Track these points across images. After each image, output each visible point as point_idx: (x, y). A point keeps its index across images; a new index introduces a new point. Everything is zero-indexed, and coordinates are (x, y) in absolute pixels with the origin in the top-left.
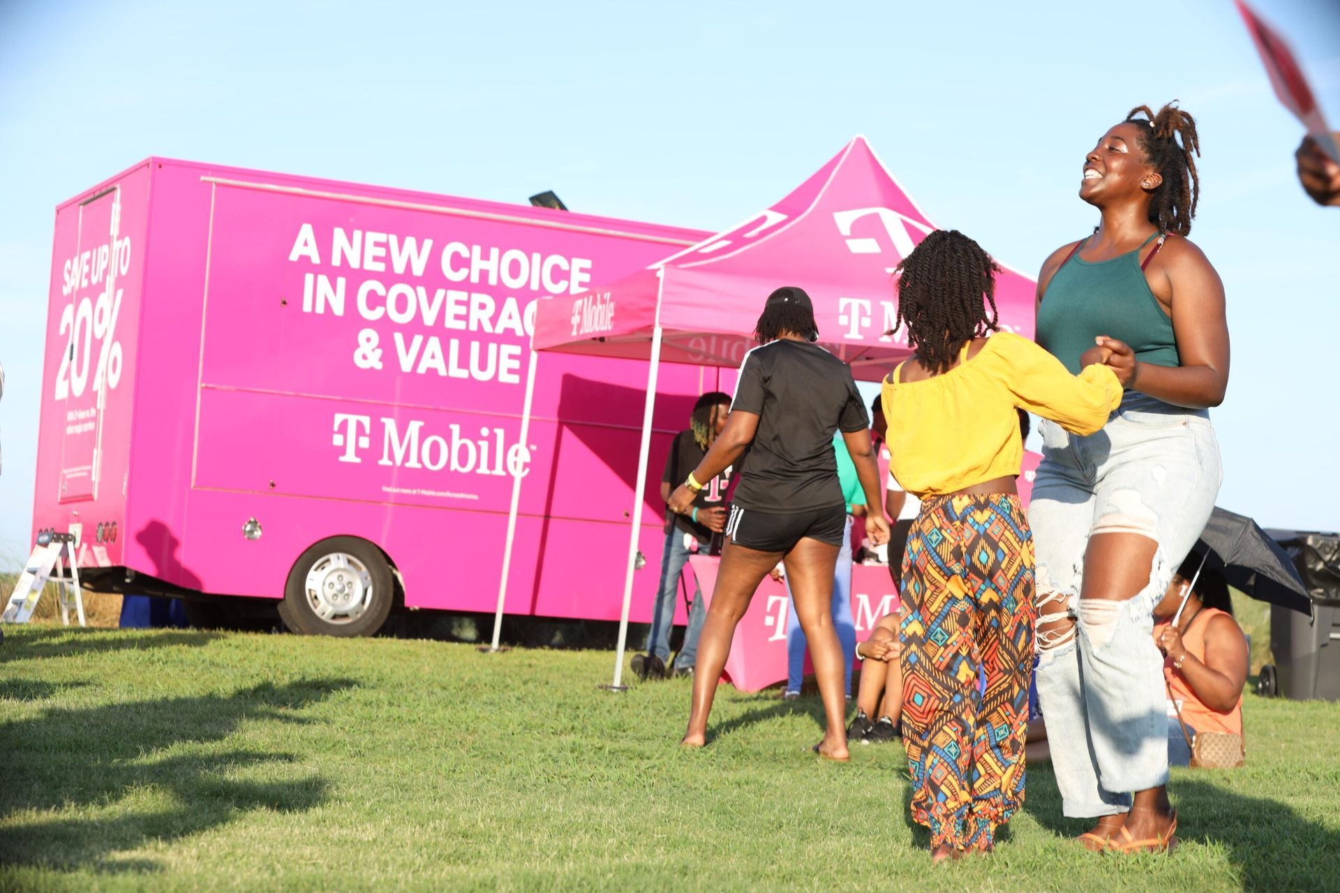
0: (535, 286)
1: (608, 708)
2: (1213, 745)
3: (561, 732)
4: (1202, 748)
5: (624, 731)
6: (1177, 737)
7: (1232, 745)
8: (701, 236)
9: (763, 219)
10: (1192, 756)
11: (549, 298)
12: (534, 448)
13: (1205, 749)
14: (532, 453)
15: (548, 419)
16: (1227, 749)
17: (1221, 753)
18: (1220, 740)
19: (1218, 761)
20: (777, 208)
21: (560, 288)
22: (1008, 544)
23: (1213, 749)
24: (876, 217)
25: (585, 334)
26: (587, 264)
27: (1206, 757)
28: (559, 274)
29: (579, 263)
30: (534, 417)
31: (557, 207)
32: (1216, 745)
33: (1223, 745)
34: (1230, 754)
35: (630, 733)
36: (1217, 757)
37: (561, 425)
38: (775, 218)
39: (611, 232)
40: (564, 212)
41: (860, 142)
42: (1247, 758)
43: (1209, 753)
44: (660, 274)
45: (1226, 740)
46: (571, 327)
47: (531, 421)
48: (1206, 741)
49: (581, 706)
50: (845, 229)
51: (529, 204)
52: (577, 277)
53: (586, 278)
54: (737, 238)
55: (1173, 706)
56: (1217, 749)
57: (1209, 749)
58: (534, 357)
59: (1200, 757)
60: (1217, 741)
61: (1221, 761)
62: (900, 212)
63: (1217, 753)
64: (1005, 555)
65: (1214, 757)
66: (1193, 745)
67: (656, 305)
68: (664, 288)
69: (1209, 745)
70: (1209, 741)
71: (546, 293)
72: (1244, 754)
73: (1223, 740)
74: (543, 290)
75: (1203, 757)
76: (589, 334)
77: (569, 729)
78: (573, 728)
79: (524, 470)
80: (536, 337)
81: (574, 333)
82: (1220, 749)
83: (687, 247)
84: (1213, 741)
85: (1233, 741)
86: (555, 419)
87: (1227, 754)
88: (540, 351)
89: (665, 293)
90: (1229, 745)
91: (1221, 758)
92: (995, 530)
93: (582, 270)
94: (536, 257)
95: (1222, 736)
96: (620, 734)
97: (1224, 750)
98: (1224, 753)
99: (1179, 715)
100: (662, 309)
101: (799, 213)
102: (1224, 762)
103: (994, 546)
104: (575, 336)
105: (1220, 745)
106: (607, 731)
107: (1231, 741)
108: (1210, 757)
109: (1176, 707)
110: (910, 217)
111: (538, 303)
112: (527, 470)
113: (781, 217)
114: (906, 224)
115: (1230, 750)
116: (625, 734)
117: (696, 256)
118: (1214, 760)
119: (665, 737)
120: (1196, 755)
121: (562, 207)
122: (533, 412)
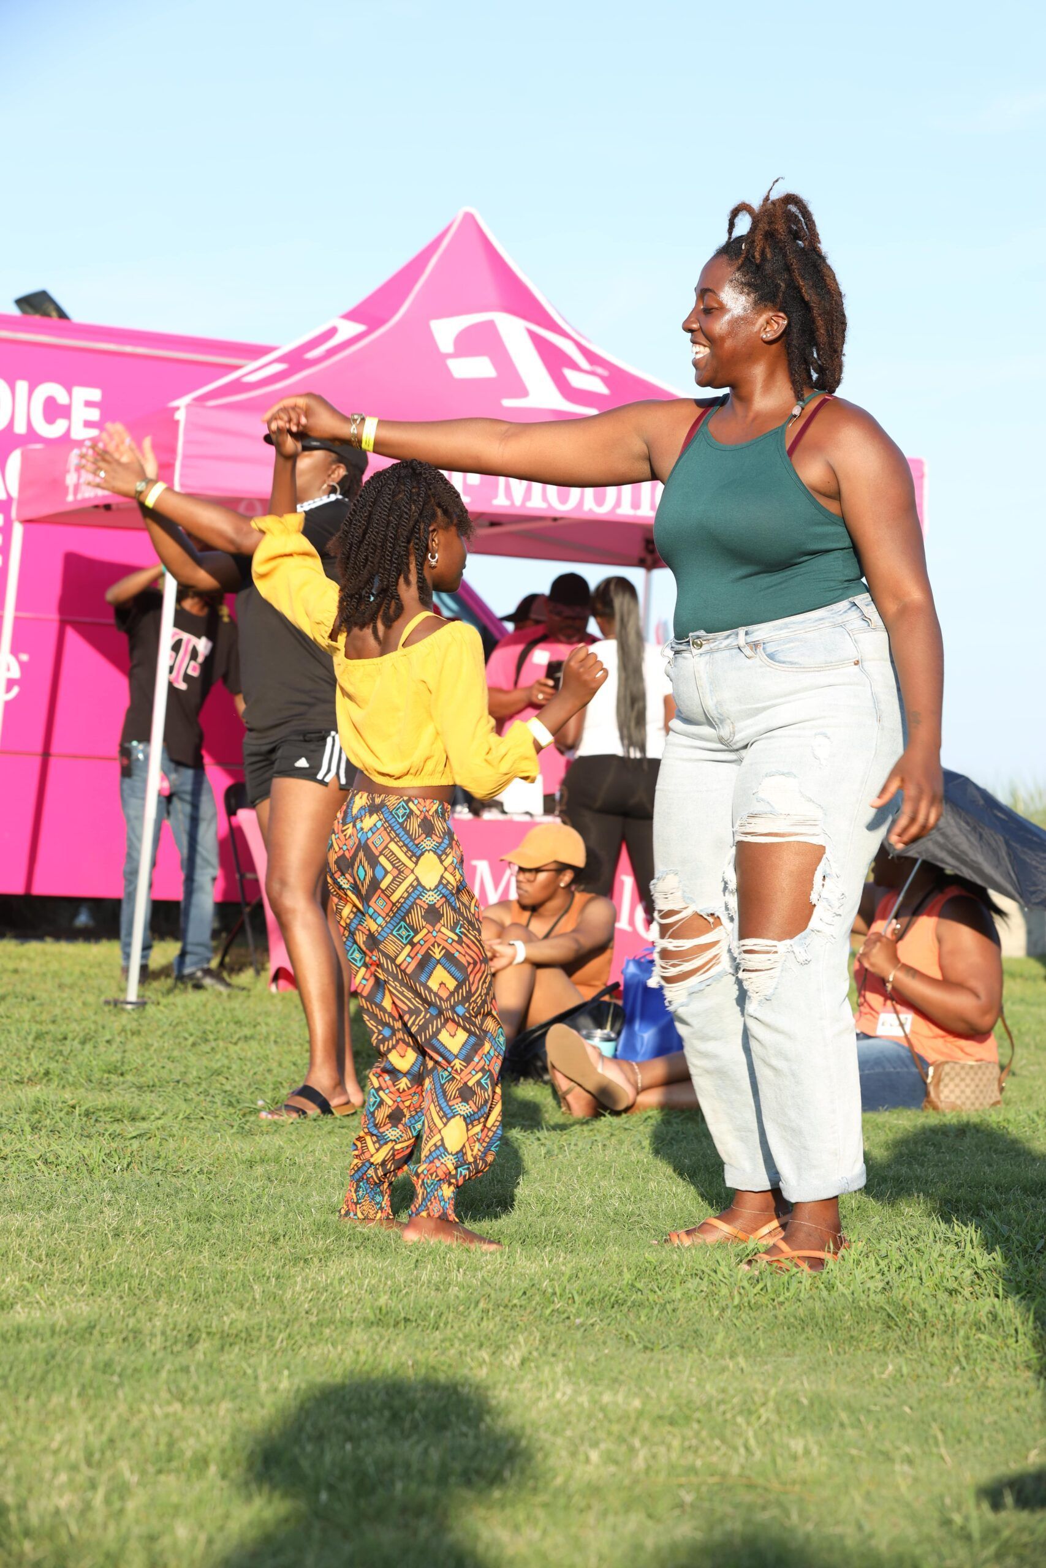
0: (20, 428)
1: (108, 1037)
2: (957, 1080)
3: (30, 1079)
4: (942, 1084)
5: (122, 1074)
6: (899, 1070)
7: (985, 1078)
8: (255, 352)
9: (332, 332)
10: (927, 1094)
11: (39, 446)
12: (24, 657)
13: (946, 1086)
14: (22, 665)
15: (42, 616)
16: (977, 1086)
17: (968, 1091)
18: (967, 1074)
19: (964, 1103)
20: (351, 316)
21: (54, 431)
22: (393, 858)
23: (957, 1086)
24: (491, 325)
25: (84, 500)
26: (95, 394)
27: (947, 1097)
28: (54, 411)
29: (85, 394)
30: (22, 614)
31: (54, 314)
32: (963, 1080)
33: (972, 1080)
34: (981, 1092)
35: (129, 1077)
36: (963, 1098)
37: (63, 624)
38: (349, 329)
39: (128, 349)
40: (63, 322)
41: (469, 218)
42: (1008, 1094)
43: (952, 1091)
44: (180, 416)
45: (976, 1074)
46: (65, 489)
47: (17, 619)
48: (947, 1074)
49: (70, 1036)
50: (446, 344)
51: (15, 311)
52: (81, 414)
53: (94, 415)
54: (296, 360)
55: (897, 1023)
56: (963, 1085)
57: (952, 1086)
58: (18, 530)
59: (938, 1097)
60: (963, 1074)
61: (968, 1103)
62: (525, 317)
63: (963, 1092)
64: (386, 872)
65: (958, 1098)
66: (929, 1080)
67: (174, 459)
68: (185, 434)
69: (952, 1079)
70: (953, 1074)
71: (38, 438)
72: (1002, 1089)
73: (972, 1073)
74: (32, 435)
75: (942, 1097)
76: (89, 499)
77: (41, 1075)
78: (47, 1073)
79: (9, 689)
80: (21, 503)
81: (70, 498)
82: (967, 1086)
83: (236, 368)
84: (958, 1074)
85: (988, 1072)
86: (54, 616)
87: (977, 1093)
88: (26, 522)
89: (187, 442)
90: (981, 1080)
91: (968, 1098)
92: (377, 841)
93: (89, 404)
94: (22, 386)
95: (972, 1067)
96: (114, 1078)
97: (973, 1086)
98: (973, 1092)
99: (906, 1036)
100: (183, 466)
101: (382, 322)
102: (973, 1104)
103: (373, 862)
104: (71, 503)
105: (968, 1081)
106: (97, 1075)
107: (984, 1074)
108: (952, 1098)
109: (902, 1025)
110: (539, 324)
111: (23, 454)
112: (15, 690)
113: (358, 328)
114: (534, 336)
115: (981, 1087)
116: (121, 1079)
117: (238, 386)
118: (959, 1102)
119: (178, 1082)
120: (932, 1094)
121: (62, 315)
122: (19, 607)
